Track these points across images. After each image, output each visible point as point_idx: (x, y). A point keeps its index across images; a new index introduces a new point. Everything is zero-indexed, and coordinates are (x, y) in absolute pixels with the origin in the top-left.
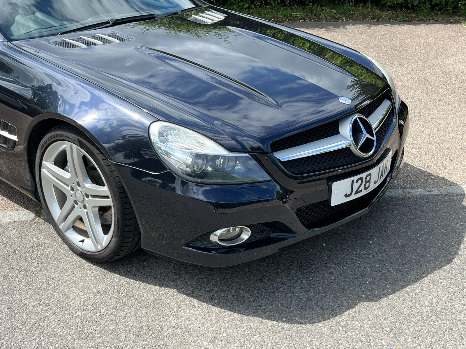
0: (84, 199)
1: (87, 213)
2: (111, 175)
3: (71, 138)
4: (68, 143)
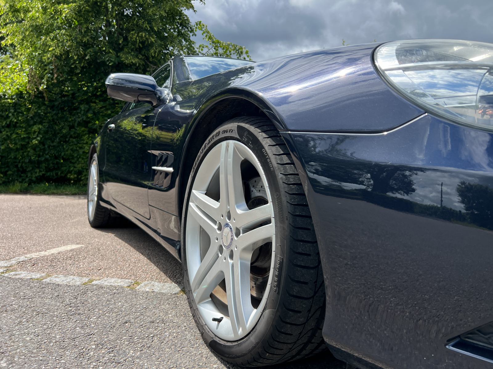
0: (232, 239)
1: (233, 266)
2: (281, 171)
3: (228, 131)
4: (224, 143)
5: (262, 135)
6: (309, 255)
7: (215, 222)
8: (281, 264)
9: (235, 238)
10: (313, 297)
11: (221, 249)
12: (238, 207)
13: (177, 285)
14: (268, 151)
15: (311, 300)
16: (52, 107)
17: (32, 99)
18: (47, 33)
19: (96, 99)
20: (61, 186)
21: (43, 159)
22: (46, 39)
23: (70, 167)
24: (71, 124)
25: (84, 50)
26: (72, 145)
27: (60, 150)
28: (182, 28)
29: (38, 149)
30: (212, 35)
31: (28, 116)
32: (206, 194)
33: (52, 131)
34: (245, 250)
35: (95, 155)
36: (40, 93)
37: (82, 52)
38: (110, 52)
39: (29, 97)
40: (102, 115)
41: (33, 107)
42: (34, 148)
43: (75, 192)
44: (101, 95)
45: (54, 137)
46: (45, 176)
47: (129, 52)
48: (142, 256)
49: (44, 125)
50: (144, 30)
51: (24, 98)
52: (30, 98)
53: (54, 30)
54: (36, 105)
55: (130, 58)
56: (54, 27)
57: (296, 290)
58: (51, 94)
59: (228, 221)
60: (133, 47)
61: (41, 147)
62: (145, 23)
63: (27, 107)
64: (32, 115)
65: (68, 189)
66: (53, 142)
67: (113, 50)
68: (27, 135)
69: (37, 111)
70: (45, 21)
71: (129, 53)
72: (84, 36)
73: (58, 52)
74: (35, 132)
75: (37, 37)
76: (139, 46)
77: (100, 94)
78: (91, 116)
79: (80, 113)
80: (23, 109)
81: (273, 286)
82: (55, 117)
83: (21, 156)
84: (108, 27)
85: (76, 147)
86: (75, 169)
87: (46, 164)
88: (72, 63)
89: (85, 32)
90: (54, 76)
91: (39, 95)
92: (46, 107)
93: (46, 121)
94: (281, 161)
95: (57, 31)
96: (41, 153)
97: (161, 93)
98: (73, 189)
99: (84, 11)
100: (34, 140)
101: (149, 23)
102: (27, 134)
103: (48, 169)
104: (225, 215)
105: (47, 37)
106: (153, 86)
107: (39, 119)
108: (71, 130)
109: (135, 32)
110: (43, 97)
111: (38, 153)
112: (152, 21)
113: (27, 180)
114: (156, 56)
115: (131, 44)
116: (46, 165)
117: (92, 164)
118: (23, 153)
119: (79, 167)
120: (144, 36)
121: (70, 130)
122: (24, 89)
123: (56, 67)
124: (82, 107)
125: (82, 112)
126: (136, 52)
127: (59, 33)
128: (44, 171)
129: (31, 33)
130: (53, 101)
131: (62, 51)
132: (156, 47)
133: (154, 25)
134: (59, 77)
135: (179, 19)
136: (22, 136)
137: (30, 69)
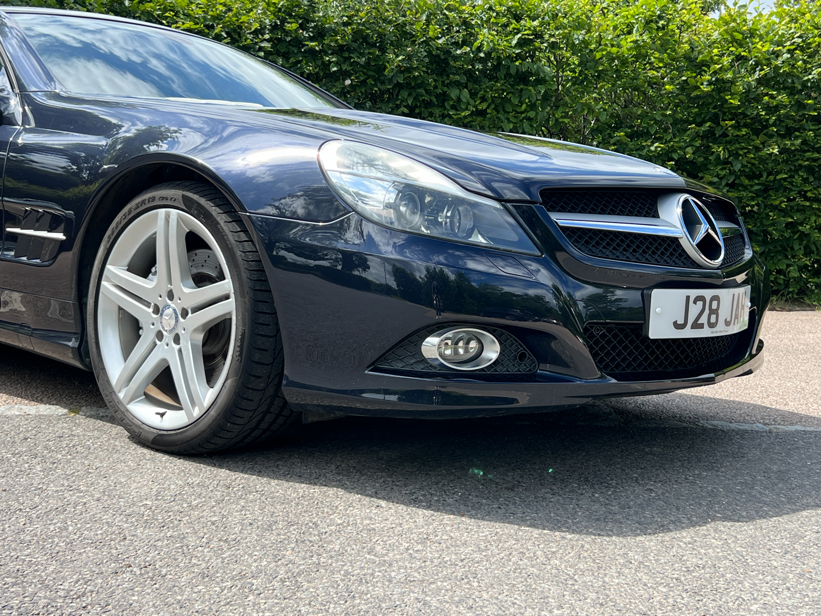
0: (177, 322)
2: (239, 248)
3: (169, 198)
4: (162, 211)
5: (215, 210)
7: (148, 304)
9: (181, 319)
10: (272, 363)
12: (184, 285)
14: (225, 228)
15: (270, 366)
32: (128, 270)
34: (196, 330)
57: (257, 356)
59: (169, 301)
94: (238, 238)
104: (165, 295)
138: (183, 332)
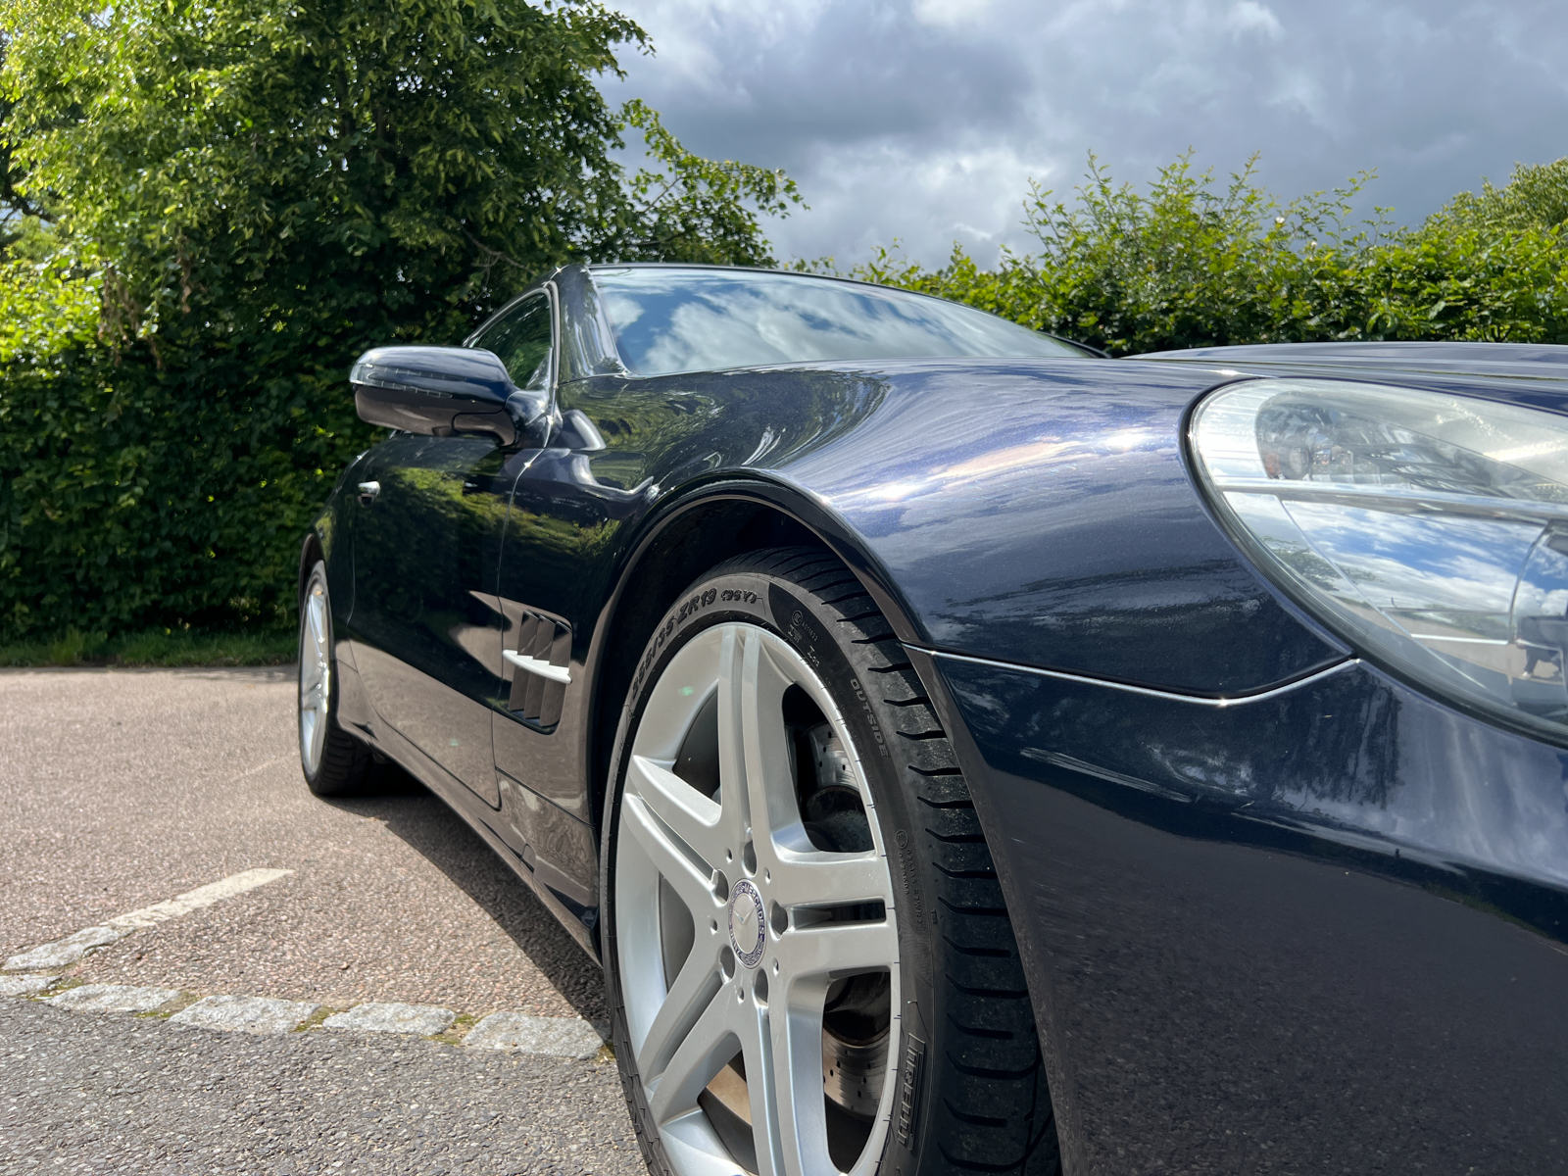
0: (762, 937)
1: (767, 1021)
2: (910, 759)
3: (742, 595)
4: (730, 629)
5: (847, 632)
6: (1008, 1035)
7: (707, 870)
8: (921, 1061)
9: (773, 935)
10: (1022, 1162)
11: (727, 957)
12: (780, 839)
13: (590, 1027)
14: (871, 690)
16: (179, 390)
17: (116, 365)
18: (158, 158)
19: (314, 359)
20: (213, 638)
21: (154, 552)
22: (153, 177)
23: (237, 575)
24: (239, 441)
25: (275, 210)
26: (244, 506)
27: (205, 524)
28: (580, 125)
29: (135, 523)
30: (674, 140)
31: (102, 421)
32: (676, 770)
33: (177, 465)
34: (805, 981)
35: (320, 567)
36: (141, 345)
37: (267, 217)
38: (353, 214)
39: (105, 360)
40: (335, 411)
41: (117, 393)
42: (126, 519)
43: (255, 656)
44: (329, 348)
45: (187, 484)
46: (162, 606)
47: (415, 209)
48: (477, 908)
49: (154, 447)
50: (461, 142)
51: (88, 362)
52: (108, 365)
53: (179, 147)
54: (128, 385)
55: (418, 231)
56: (178, 138)
57: (968, 1144)
58: (174, 349)
59: (748, 874)
60: (427, 193)
61: (147, 514)
62: (463, 118)
63: (99, 392)
64: (115, 417)
65: (237, 646)
66: (183, 498)
67: (367, 205)
68: (102, 481)
69: (132, 402)
70: (150, 119)
71: (415, 213)
72: (272, 167)
73: (192, 216)
74: (125, 469)
75: (126, 171)
76: (446, 190)
77: (327, 345)
78: (302, 416)
79: (266, 405)
80: (87, 399)
81: (895, 1125)
82: (188, 421)
83: (84, 546)
84: (348, 136)
85: (257, 514)
86: (255, 582)
87: (161, 570)
88: (236, 250)
89: (276, 152)
90: (181, 293)
91: (137, 353)
92: (158, 389)
93: (161, 434)
94: (909, 725)
95: (187, 149)
96: (147, 536)
97: (526, 409)
98: (250, 646)
99: (273, 87)
100: (125, 497)
101: (477, 116)
102: (101, 476)
103: (169, 586)
104: (739, 853)
105: (156, 171)
106: (499, 387)
107: (134, 428)
108: (240, 459)
109: (434, 149)
110: (149, 360)
111: (136, 535)
112: (484, 110)
113: (105, 620)
114: (501, 220)
115: (422, 185)
116: (164, 573)
117: (310, 593)
118: (90, 536)
119: (267, 576)
120: (460, 160)
121: (235, 458)
122: (87, 335)
123: (185, 263)
124: (273, 386)
125: (273, 403)
126: (437, 210)
127: (193, 158)
128: (156, 591)
129: (107, 158)
130: (181, 370)
131: (206, 213)
132: (499, 192)
133: (491, 123)
134: (198, 297)
135: (570, 98)
136: (87, 485)
137: (106, 273)
138: (776, 972)
